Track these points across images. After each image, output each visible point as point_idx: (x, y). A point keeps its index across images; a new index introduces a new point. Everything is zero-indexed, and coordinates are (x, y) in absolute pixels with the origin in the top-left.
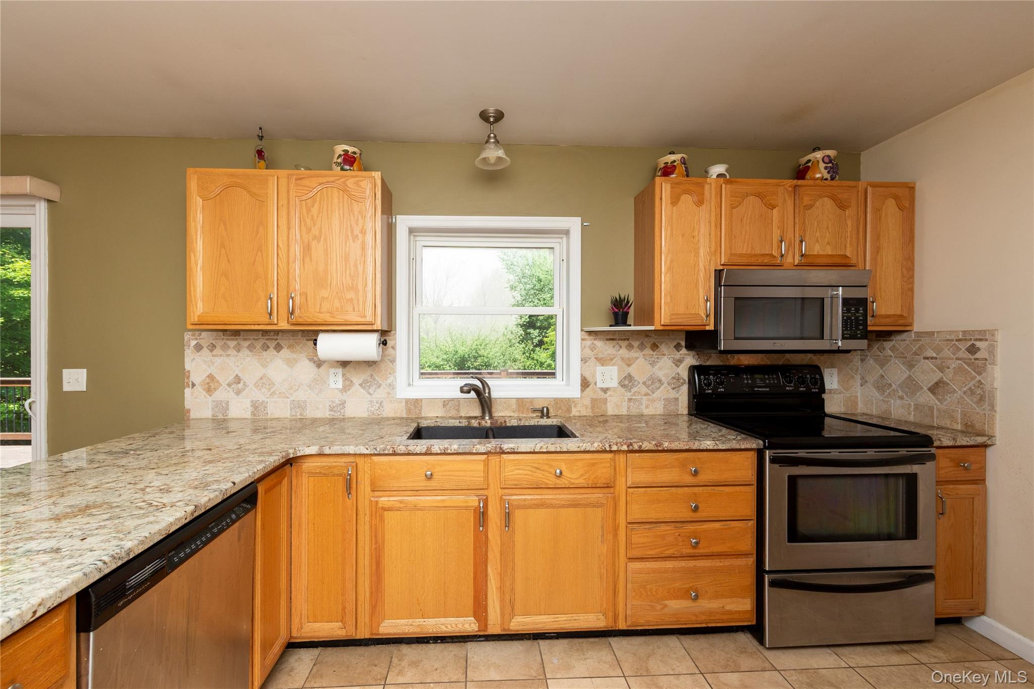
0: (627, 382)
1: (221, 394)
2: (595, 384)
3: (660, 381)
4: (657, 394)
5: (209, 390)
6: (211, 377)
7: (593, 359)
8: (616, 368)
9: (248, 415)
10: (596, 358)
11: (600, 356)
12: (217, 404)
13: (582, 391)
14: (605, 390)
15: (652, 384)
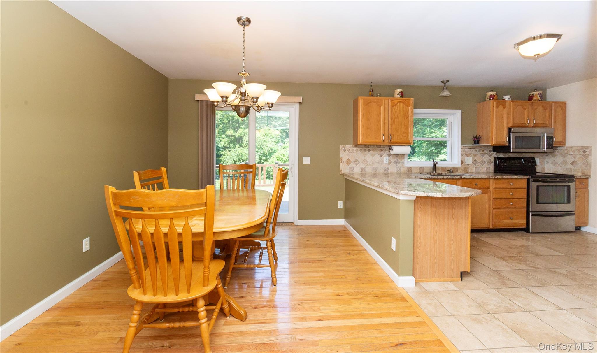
0: (475, 162)
1: (352, 165)
2: (465, 162)
3: (485, 162)
4: (484, 166)
5: (348, 164)
6: (348, 159)
7: (464, 154)
8: (471, 157)
9: (360, 172)
10: (465, 154)
11: (467, 154)
12: (350, 168)
13: (461, 165)
14: (468, 165)
15: (483, 162)
